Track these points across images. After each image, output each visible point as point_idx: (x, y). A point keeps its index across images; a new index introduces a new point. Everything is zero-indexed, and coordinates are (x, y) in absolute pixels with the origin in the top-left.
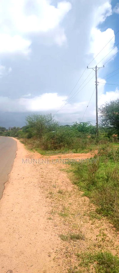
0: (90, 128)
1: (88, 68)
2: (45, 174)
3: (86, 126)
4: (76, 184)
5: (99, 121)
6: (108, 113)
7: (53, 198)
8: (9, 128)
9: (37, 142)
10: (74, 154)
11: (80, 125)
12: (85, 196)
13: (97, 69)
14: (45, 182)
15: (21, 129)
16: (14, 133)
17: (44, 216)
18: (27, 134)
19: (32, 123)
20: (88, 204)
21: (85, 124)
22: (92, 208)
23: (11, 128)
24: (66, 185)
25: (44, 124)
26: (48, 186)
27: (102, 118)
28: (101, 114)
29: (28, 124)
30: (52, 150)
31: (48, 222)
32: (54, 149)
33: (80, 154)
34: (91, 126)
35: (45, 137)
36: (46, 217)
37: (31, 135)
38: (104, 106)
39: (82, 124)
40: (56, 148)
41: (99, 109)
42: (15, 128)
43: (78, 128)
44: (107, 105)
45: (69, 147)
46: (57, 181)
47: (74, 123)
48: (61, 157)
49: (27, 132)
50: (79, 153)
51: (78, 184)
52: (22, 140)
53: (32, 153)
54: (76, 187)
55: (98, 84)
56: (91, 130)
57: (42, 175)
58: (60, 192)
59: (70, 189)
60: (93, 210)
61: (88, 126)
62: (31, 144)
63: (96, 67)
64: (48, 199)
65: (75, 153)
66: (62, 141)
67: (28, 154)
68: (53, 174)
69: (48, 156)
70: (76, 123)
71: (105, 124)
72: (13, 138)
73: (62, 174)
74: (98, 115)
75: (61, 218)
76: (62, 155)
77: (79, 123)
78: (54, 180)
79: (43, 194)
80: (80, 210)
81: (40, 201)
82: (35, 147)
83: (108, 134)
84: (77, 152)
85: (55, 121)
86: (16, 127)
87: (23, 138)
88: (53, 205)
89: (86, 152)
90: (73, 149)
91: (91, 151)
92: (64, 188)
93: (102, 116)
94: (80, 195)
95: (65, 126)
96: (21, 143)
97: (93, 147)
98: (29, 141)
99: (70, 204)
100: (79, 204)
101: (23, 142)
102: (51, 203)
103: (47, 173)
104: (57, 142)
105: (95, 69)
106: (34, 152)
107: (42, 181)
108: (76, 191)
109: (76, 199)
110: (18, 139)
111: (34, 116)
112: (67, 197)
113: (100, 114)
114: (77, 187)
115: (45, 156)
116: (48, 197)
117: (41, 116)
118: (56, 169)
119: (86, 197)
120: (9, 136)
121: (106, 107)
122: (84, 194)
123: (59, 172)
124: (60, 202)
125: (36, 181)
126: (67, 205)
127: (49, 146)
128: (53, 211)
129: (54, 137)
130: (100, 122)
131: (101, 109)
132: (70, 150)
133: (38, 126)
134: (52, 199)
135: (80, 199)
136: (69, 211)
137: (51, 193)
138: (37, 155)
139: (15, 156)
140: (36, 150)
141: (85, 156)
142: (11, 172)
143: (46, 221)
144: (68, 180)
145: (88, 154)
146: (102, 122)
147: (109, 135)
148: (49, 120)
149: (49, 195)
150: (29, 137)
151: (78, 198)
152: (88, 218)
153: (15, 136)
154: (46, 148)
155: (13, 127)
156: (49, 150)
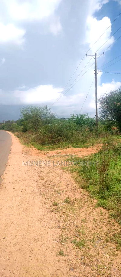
0: (88, 120)
1: (86, 55)
2: (44, 174)
3: (84, 119)
4: (84, 188)
5: (98, 113)
6: (108, 104)
7: (60, 213)
8: (4, 121)
9: (34, 136)
10: (74, 149)
11: (77, 117)
12: (101, 206)
13: (97, 56)
14: (46, 186)
15: (16, 122)
16: (8, 126)
17: (51, 247)
18: (22, 127)
19: (27, 115)
20: (108, 220)
21: (82, 116)
22: (116, 228)
23: (5, 121)
24: (73, 189)
25: (40, 116)
26: (51, 191)
27: (101, 109)
28: (101, 106)
29: (23, 116)
30: (50, 144)
31: (59, 261)
32: (53, 143)
33: (82, 149)
34: (89, 118)
35: (41, 131)
36: (55, 249)
37: (26, 128)
38: (104, 97)
39: (79, 116)
40: (54, 143)
41: (99, 99)
42: (9, 121)
43: (75, 120)
44: (108, 96)
45: (68, 142)
46: (61, 184)
47: (71, 116)
48: (60, 153)
49: (22, 125)
50: (80, 147)
51: (88, 189)
52: (16, 133)
53: (28, 148)
54: (85, 192)
55: (97, 72)
56: (89, 123)
57: (42, 177)
58: (67, 202)
59: (78, 196)
60: (117, 230)
61: (86, 118)
62: (27, 138)
63: (96, 54)
64: (53, 213)
65: (75, 147)
66: (60, 135)
67: (23, 149)
68: (54, 174)
69: (46, 152)
70: (73, 116)
71: (105, 116)
72: (8, 132)
73: (65, 174)
74: (98, 106)
75: (76, 250)
76: (62, 150)
77: (77, 116)
78: (57, 183)
79: (45, 206)
80: (99, 230)
81: (42, 218)
82: (31, 142)
83: (107, 127)
84: (77, 147)
85: (51, 114)
86: (11, 121)
87: (17, 131)
88: (61, 224)
89: (88, 147)
90: (72, 143)
91: (93, 145)
92: (71, 194)
93: (102, 107)
94: (93, 205)
95: (60, 119)
96: (16, 137)
97: (94, 140)
98: (25, 135)
99: (83, 221)
100: (95, 220)
101: (17, 136)
102: (59, 221)
103: (48, 173)
104: (55, 136)
105: (94, 57)
106: (30, 147)
107: (42, 186)
108: (86, 198)
109: (89, 211)
110: (13, 132)
111: (29, 108)
112: (77, 208)
113: (99, 105)
114: (87, 193)
115: (43, 152)
116: (53, 211)
117: (37, 108)
118: (57, 167)
119: (102, 209)
120: (3, 129)
121: (107, 97)
122: (99, 204)
123: (61, 171)
124: (70, 218)
125: (35, 184)
126: (80, 224)
127: (47, 140)
128: (64, 237)
129: (51, 130)
130: (100, 114)
131: (100, 99)
132: (69, 144)
133: (34, 118)
134: (58, 214)
135: (94, 211)
136: (84, 234)
137: (56, 204)
138: (34, 150)
139: (9, 152)
140: (33, 145)
141: (88, 151)
142: (5, 172)
143: (56, 258)
144: (73, 182)
145: (90, 149)
146: (102, 114)
147: (109, 128)
148: (46, 113)
149: (54, 207)
150: (25, 130)
151: (91, 210)
152: (114, 246)
153: (10, 130)
154: (43, 143)
155: (7, 120)
156: (47, 144)
